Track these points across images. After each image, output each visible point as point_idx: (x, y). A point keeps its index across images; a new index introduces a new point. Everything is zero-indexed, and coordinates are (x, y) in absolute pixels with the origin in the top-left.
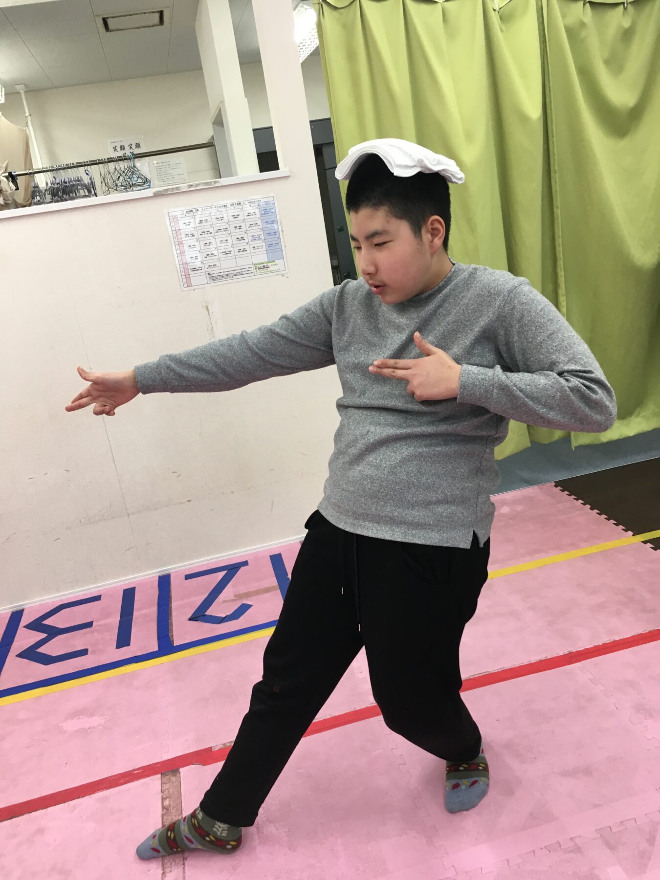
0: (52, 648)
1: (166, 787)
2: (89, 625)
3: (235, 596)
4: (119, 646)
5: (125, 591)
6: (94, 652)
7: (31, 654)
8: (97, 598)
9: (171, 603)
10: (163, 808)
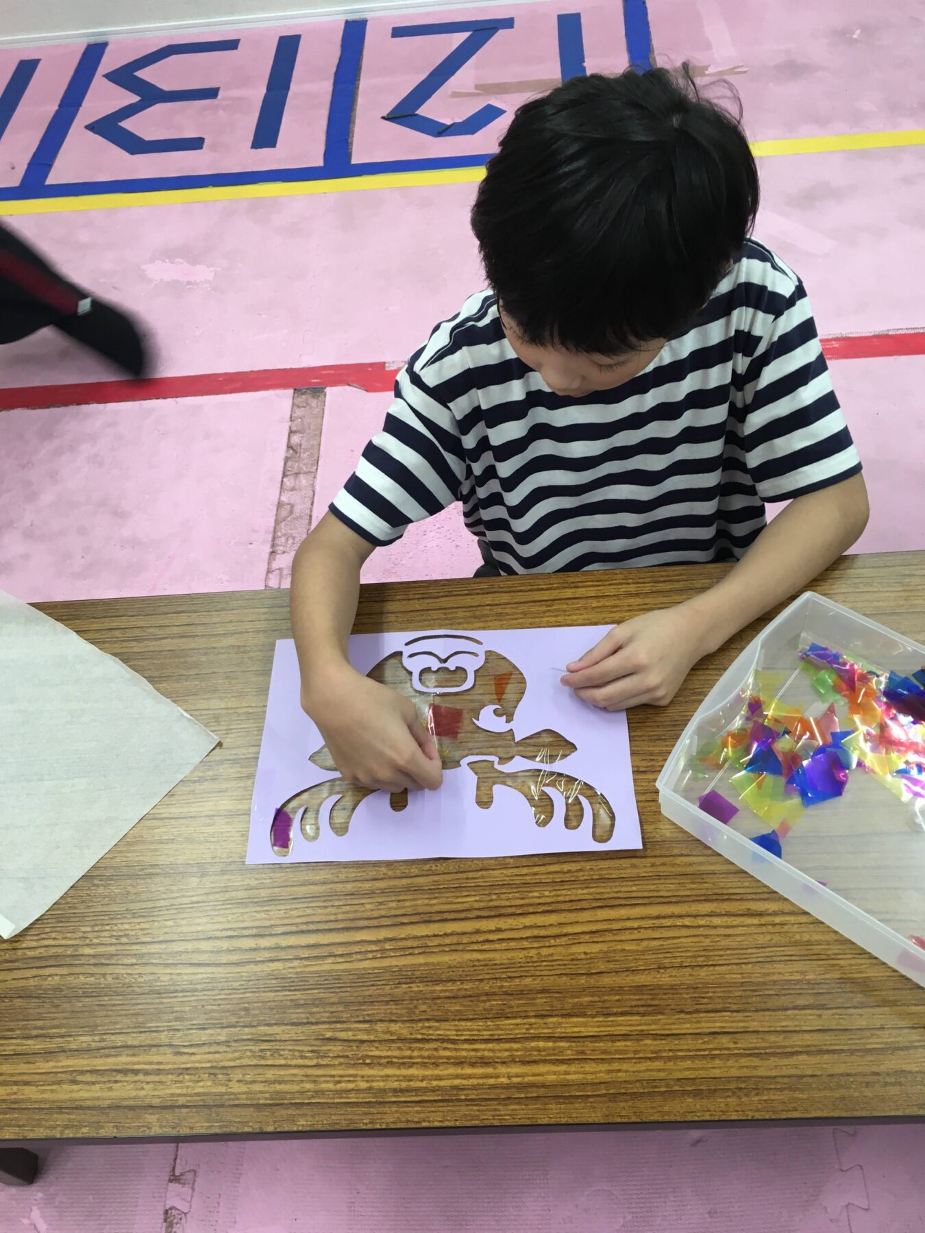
0: (144, 125)
1: (298, 413)
2: (211, 93)
3: (477, 87)
4: (256, 145)
5: (281, 38)
6: (214, 148)
7: (108, 128)
8: (232, 45)
9: (359, 80)
10: (289, 447)
